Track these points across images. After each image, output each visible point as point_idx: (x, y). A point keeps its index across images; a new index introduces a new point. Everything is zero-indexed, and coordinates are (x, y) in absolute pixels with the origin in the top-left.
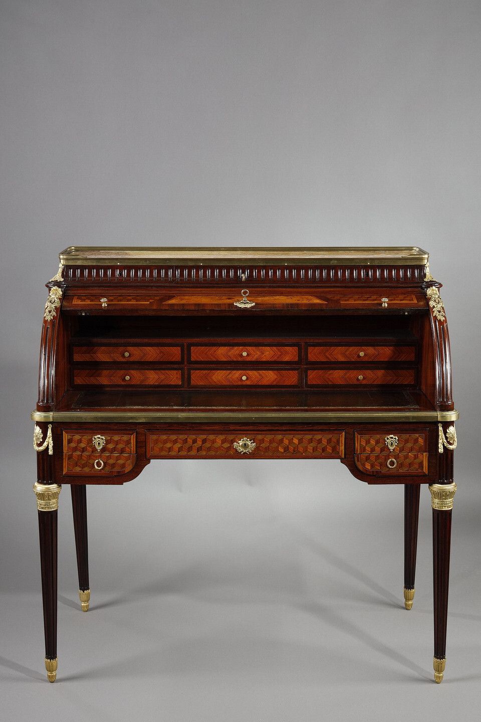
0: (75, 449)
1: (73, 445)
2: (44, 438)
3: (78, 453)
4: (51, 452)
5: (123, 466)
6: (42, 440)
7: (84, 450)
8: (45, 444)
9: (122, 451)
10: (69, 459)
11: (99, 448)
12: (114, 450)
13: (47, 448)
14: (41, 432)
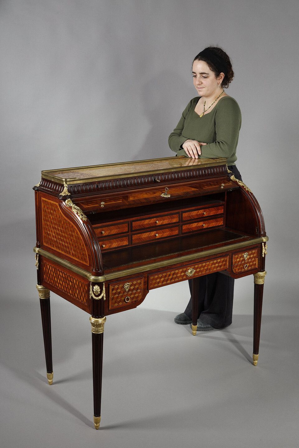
0: (115, 294)
1: (114, 292)
2: (101, 292)
3: (117, 295)
4: (105, 299)
5: (138, 297)
6: (99, 293)
7: (119, 293)
8: (102, 295)
9: (137, 289)
10: (112, 300)
11: (127, 290)
12: (134, 289)
13: (103, 297)
14: (99, 288)
